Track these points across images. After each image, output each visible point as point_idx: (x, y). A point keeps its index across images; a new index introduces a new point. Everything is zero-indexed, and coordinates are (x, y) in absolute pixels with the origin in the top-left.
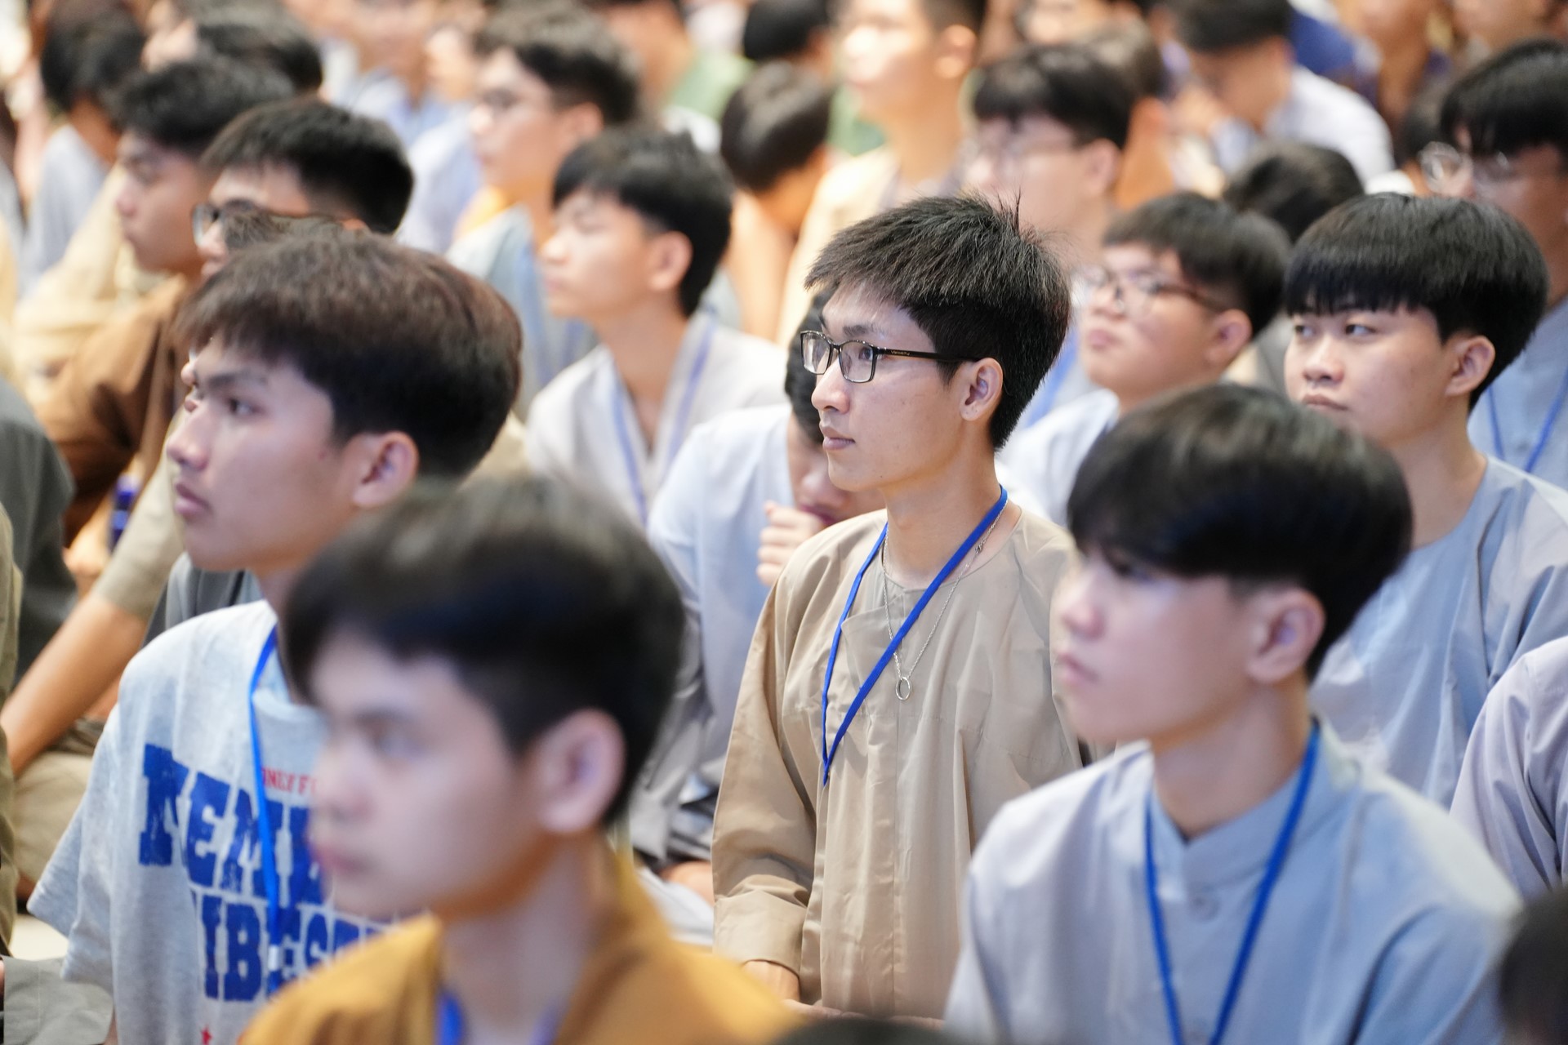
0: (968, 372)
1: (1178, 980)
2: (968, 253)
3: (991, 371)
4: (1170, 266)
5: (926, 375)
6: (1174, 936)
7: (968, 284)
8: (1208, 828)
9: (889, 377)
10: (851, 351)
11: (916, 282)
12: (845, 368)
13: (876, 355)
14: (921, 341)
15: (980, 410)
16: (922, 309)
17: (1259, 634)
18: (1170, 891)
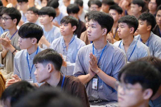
0: (14, 20)
1: (29, 64)
2: (13, 11)
3: (16, 20)
4: (32, 12)
5: (11, 20)
6: (29, 61)
7: (13, 13)
8: (31, 54)
9: (8, 21)
10: (5, 19)
11: (9, 13)
12: (5, 20)
13: (7, 19)
14: (10, 17)
15: (15, 23)
16: (10, 15)
17: (33, 41)
18: (29, 58)
